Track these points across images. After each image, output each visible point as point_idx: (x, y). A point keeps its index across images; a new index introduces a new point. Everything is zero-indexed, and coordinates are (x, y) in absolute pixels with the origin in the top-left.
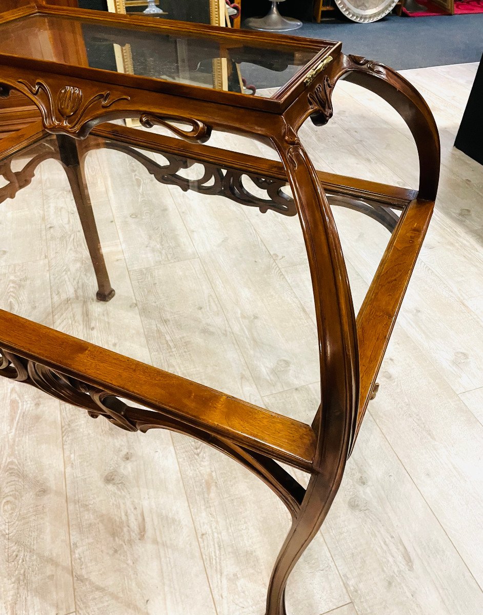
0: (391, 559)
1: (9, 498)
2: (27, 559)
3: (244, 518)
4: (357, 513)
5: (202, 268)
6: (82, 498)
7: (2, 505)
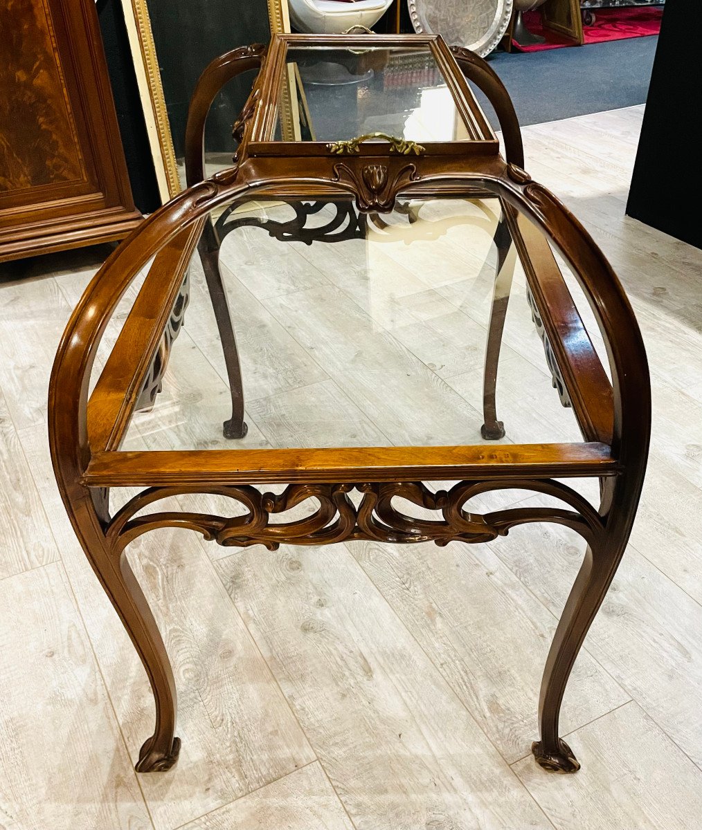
0: (665, 654)
1: (187, 666)
2: (237, 721)
3: (485, 642)
4: (615, 618)
5: (339, 390)
6: (281, 652)
7: (181, 674)
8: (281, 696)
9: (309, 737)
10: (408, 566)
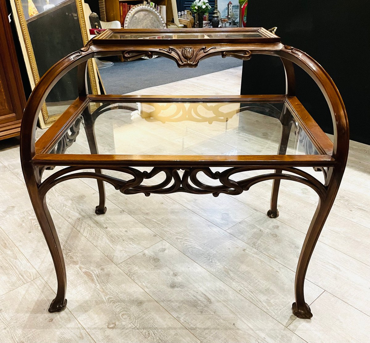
0: (330, 270)
2: (156, 333)
3: (254, 278)
6: (165, 298)
8: (173, 318)
9: (193, 333)
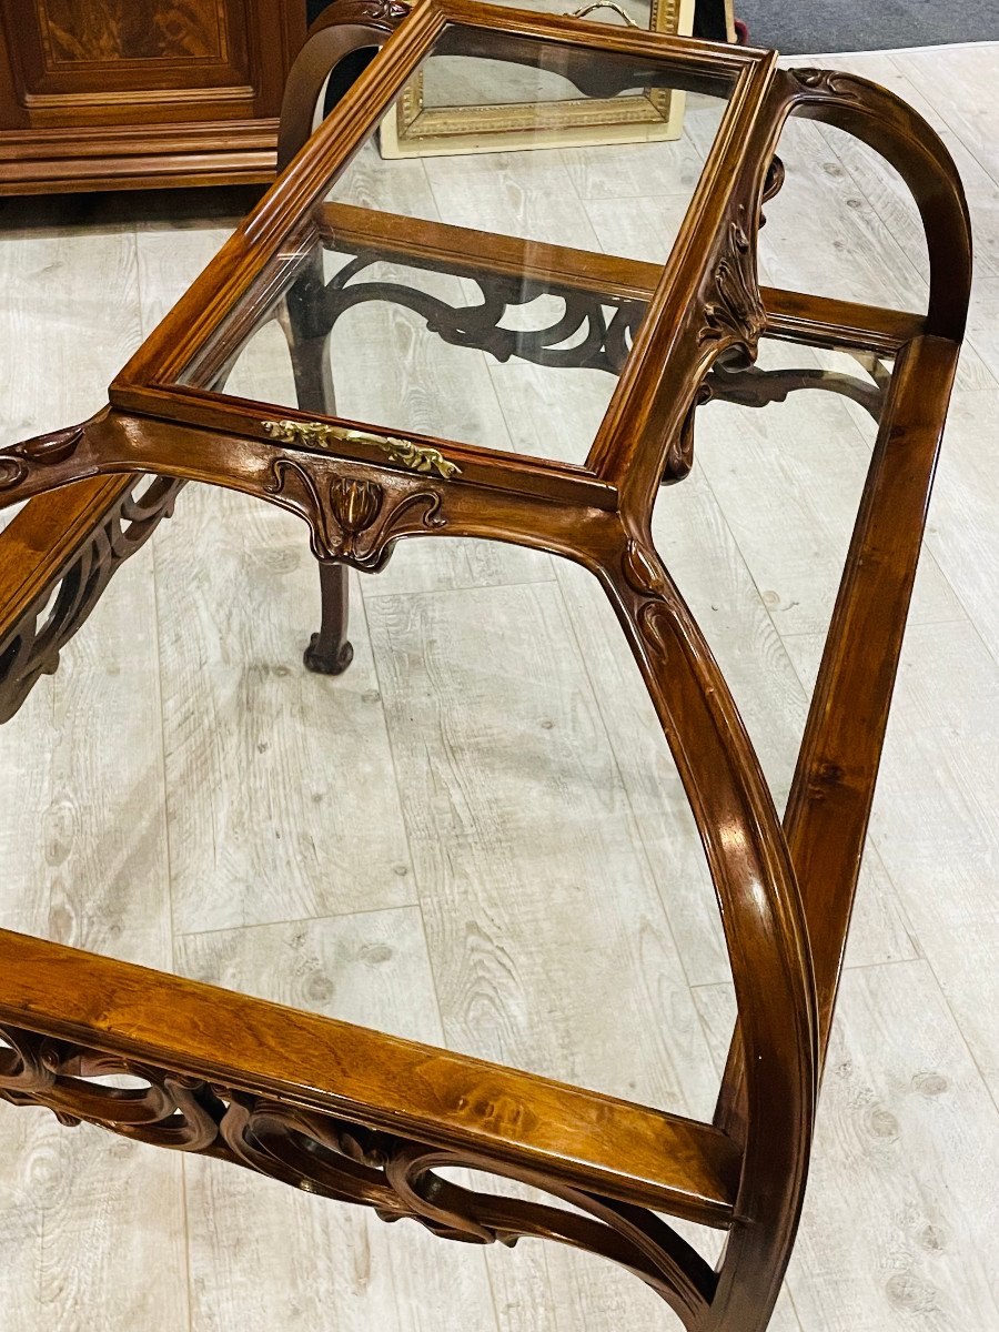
1: (45, 1152)
2: (86, 1300)
3: (615, 1282)
4: (906, 1314)
5: (563, 609)
7: (28, 1167)
8: (183, 1275)
10: (534, 1056)
